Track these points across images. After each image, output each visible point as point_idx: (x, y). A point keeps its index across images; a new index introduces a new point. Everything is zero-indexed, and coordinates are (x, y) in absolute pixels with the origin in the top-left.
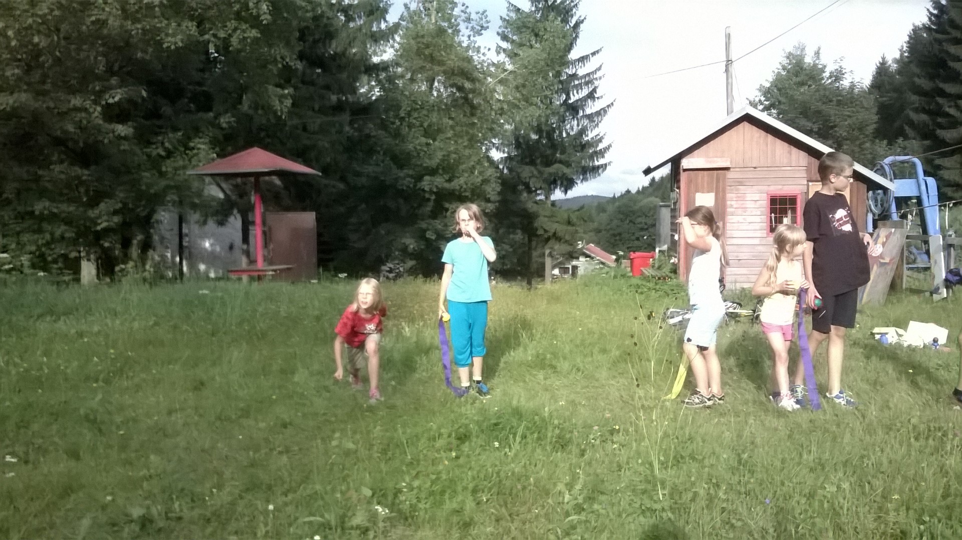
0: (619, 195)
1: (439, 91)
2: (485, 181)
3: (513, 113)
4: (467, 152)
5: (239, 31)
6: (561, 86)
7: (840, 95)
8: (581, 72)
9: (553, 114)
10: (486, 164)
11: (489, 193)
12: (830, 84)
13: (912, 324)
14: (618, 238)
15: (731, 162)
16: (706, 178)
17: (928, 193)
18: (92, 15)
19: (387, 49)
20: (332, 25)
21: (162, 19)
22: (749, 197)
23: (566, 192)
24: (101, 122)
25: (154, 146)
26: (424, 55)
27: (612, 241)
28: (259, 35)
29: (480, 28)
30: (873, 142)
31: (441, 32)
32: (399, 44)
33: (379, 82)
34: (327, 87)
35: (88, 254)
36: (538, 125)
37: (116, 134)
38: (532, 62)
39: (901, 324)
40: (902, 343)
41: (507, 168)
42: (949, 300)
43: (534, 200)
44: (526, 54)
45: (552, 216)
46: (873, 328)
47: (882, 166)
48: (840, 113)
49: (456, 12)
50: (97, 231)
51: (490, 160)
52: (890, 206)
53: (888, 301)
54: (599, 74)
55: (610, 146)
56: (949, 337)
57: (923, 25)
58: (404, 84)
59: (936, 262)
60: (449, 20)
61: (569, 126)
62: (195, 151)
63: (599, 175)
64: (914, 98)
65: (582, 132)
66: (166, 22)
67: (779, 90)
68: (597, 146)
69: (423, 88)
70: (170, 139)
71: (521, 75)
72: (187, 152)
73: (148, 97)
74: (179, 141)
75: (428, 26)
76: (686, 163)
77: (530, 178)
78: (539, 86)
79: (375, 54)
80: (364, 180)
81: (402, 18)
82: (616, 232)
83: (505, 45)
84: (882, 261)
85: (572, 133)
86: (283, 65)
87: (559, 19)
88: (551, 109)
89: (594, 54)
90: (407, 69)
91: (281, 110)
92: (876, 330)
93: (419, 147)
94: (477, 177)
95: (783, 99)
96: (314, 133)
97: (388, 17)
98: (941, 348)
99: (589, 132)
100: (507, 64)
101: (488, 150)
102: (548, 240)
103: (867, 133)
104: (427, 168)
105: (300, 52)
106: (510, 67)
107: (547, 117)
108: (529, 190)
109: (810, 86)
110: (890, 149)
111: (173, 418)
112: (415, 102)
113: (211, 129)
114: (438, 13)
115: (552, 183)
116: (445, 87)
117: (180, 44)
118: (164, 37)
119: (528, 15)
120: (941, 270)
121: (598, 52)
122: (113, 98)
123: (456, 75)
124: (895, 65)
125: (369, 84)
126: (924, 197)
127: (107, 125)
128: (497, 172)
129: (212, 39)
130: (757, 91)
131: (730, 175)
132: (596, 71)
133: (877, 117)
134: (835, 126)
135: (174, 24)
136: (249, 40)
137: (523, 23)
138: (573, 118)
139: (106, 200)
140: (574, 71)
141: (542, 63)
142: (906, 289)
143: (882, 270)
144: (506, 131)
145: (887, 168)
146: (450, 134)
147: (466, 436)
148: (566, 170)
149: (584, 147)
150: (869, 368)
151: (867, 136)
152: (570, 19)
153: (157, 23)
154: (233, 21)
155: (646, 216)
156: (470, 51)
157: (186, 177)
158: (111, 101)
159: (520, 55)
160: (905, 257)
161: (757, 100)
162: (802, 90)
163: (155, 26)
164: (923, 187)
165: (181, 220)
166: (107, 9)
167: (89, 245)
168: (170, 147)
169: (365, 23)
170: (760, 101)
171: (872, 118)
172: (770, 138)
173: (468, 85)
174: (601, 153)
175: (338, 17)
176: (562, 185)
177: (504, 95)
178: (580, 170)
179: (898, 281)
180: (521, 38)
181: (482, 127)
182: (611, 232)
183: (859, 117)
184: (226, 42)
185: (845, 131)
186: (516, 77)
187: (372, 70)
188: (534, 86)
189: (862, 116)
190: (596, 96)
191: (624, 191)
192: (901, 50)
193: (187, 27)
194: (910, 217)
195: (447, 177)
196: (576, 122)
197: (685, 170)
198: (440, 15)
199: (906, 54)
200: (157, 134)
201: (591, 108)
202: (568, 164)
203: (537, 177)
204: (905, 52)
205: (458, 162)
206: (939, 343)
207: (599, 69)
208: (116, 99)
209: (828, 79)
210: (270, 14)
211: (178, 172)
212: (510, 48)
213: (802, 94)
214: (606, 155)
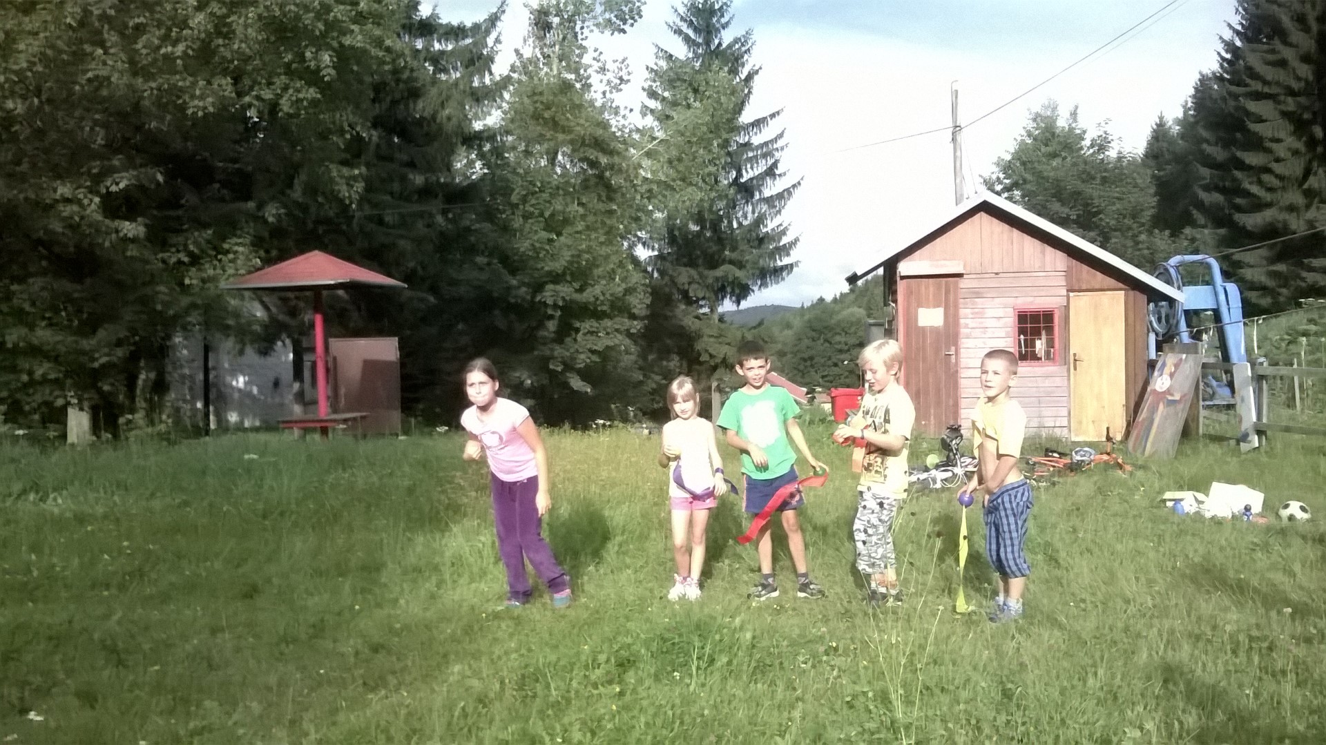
0: (809, 304)
1: (564, 167)
2: (628, 291)
3: (665, 196)
4: (604, 250)
5: (291, 91)
6: (729, 160)
7: (1106, 170)
8: (757, 140)
9: (720, 198)
10: (630, 267)
11: (635, 307)
12: (1092, 155)
13: (1216, 487)
14: (808, 363)
15: (965, 266)
16: (931, 289)
17: (1228, 304)
18: (88, 71)
19: (493, 111)
20: (416, 80)
21: (185, 75)
22: (990, 313)
23: (738, 303)
24: (99, 217)
25: (174, 250)
26: (543, 118)
27: (801, 367)
28: (319, 96)
29: (618, 82)
30: (1150, 233)
31: (566, 86)
32: (508, 103)
33: (481, 156)
34: (412, 165)
35: (80, 401)
36: (699, 212)
37: (121, 234)
38: (690, 127)
39: (1200, 485)
40: (1202, 513)
41: (658, 270)
42: (1262, 450)
43: (695, 314)
44: (682, 117)
45: (721, 336)
46: (1161, 492)
47: (1167, 270)
48: (1107, 194)
49: (587, 59)
50: (94, 369)
51: (635, 261)
52: (1178, 322)
53: (1180, 453)
54: (780, 143)
55: (797, 240)
56: (1265, 504)
57: (1214, 73)
58: (516, 157)
59: (1243, 400)
60: (577, 72)
61: (741, 213)
62: (231, 256)
63: (783, 279)
64: (1205, 172)
65: (759, 221)
66: (191, 79)
67: (1024, 164)
68: (780, 239)
69: (543, 163)
70: (198, 239)
71: (675, 145)
72: (219, 257)
73: (165, 182)
74: (208, 242)
75: (549, 79)
76: (904, 268)
77: (690, 283)
78: (699, 160)
79: (477, 118)
80: (462, 290)
81: (513, 69)
82: (806, 356)
83: (653, 104)
84: (1170, 398)
85: (745, 223)
86: (351, 135)
87: (726, 69)
88: (717, 191)
89: (773, 116)
90: (519, 138)
91: (350, 197)
92: (1168, 495)
93: (537, 245)
94: (619, 285)
95: (1028, 177)
96: (393, 227)
97: (494, 68)
98: (1255, 520)
99: (769, 221)
100: (656, 129)
101: (631, 247)
102: (715, 368)
103: (1143, 221)
104: (550, 273)
105: (376, 118)
106: (660, 134)
107: (712, 201)
108: (689, 301)
109: (1065, 158)
110: (1174, 242)
111: (218, 641)
112: (532, 183)
113: (252, 224)
114: (561, 61)
115: (720, 292)
116: (572, 161)
117: (211, 109)
118: (187, 100)
119: (684, 64)
120: (1250, 409)
121: (778, 113)
122: (117, 184)
123: (587, 146)
124: (1178, 128)
125: (468, 157)
126: (1224, 310)
127: (107, 221)
128: (646, 278)
129: (256, 102)
130: (994, 166)
131: (963, 283)
132: (776, 139)
133: (1155, 199)
134: (1099, 212)
135: (202, 83)
136: (305, 103)
137: (677, 74)
138: (747, 202)
139: (106, 326)
140: (747, 139)
141: (705, 129)
142: (1204, 435)
143: (1171, 409)
144: (654, 221)
145: (1172, 271)
146: (580, 226)
147: (629, 661)
148: (739, 273)
149: (761, 241)
150: (1161, 549)
151: (1143, 225)
152: (740, 69)
153: (178, 81)
154: (283, 77)
155: (846, 333)
156: (606, 114)
157: (219, 292)
158: (114, 188)
159: (673, 118)
160: (1200, 393)
161: (994, 177)
162: (1054, 164)
163: (175, 85)
164: (1222, 297)
165: (207, 349)
166: (110, 62)
167: (80, 387)
168: (196, 251)
169: (462, 77)
170: (998, 178)
171: (1149, 201)
172: (1016, 233)
173: (604, 160)
174: (785, 250)
175: (425, 68)
176: (732, 294)
177: (653, 172)
178: (757, 272)
179: (1192, 425)
180: (674, 95)
181: (622, 216)
182: (800, 356)
183: (1132, 200)
184: (274, 107)
185: (1113, 218)
186: (668, 148)
187: (472, 140)
188: (693, 160)
189: (1134, 197)
190: (777, 172)
191: (815, 299)
192: (1184, 107)
193: (219, 85)
194: (1205, 337)
195: (577, 285)
196: (750, 208)
197: (903, 278)
198: (564, 64)
199: (1192, 112)
200: (178, 231)
201: (771, 189)
202: (740, 265)
203: (699, 283)
204: (1189, 109)
205: (593, 264)
206: (1253, 511)
207: (781, 136)
208: (122, 185)
209: (1089, 148)
210: (334, 68)
211: (207, 285)
212: (660, 108)
213: (1054, 169)
214: (791, 252)
